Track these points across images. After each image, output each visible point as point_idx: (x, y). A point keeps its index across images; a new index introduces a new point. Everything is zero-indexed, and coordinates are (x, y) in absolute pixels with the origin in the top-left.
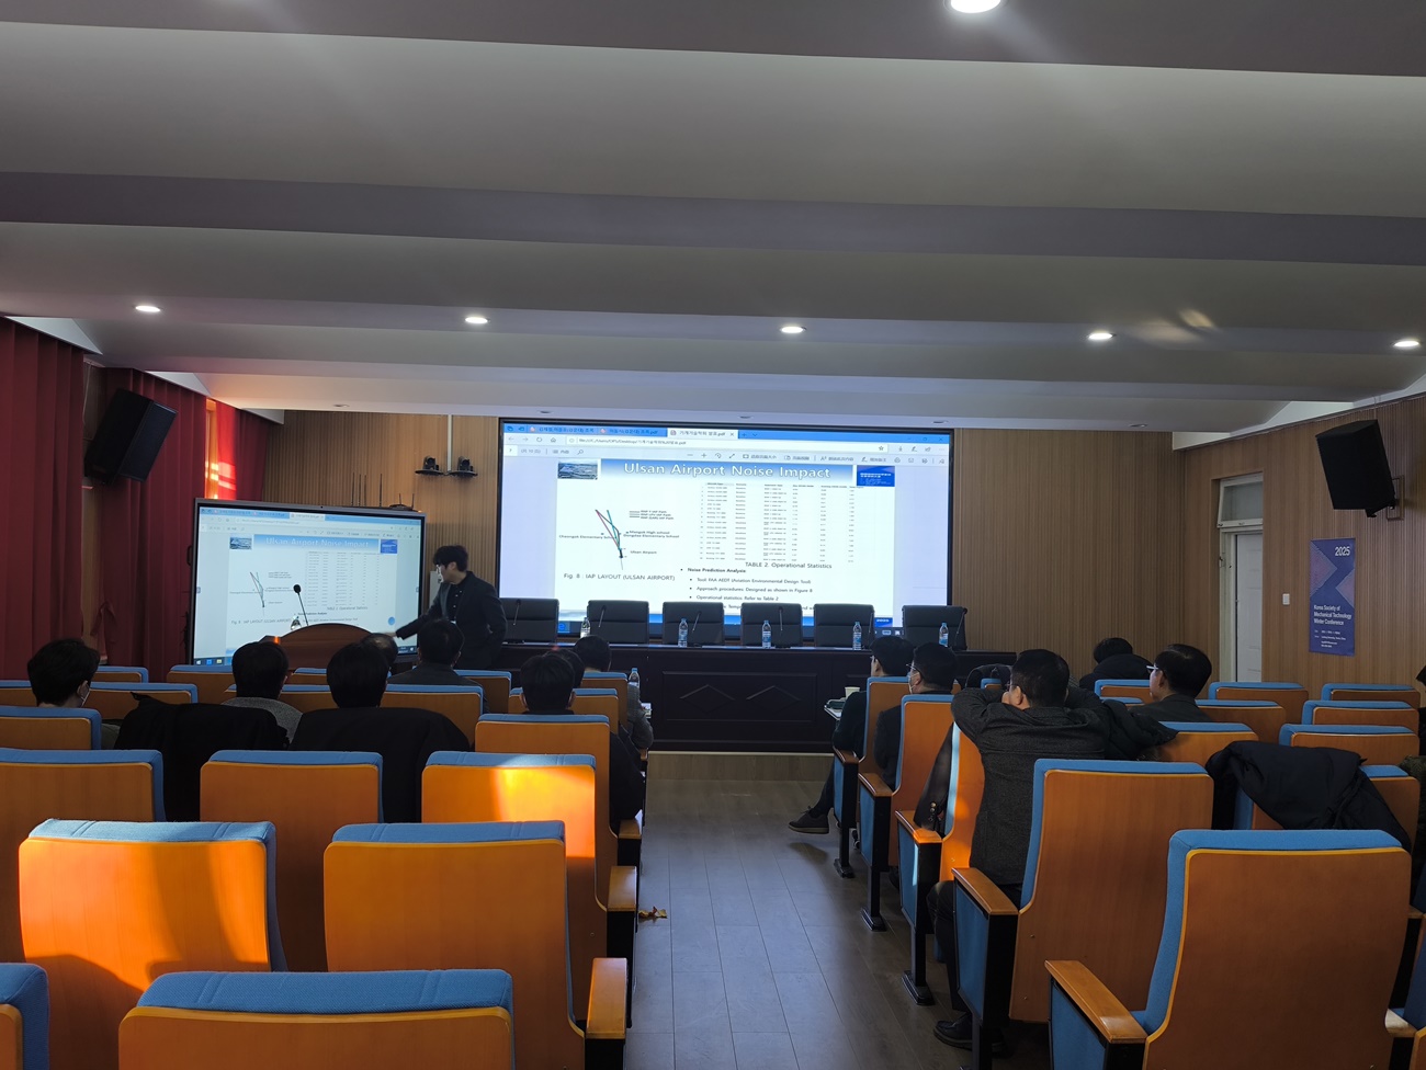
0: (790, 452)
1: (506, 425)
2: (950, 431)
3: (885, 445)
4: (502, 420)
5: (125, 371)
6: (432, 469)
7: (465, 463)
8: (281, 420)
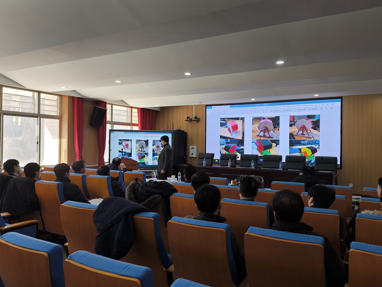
0: (285, 108)
1: (207, 107)
2: (341, 98)
3: (317, 104)
5: (99, 101)
6: (188, 119)
7: (195, 118)
8: (159, 110)
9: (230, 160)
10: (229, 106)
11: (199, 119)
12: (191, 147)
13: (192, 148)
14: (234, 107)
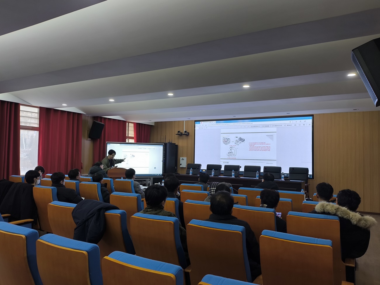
0: (264, 124)
1: (196, 122)
2: (312, 115)
3: (291, 121)
4: (195, 121)
5: (98, 117)
6: (179, 133)
7: (185, 132)
8: (153, 125)
9: (213, 170)
10: (215, 121)
11: (189, 133)
12: (181, 158)
13: (183, 159)
14: (219, 123)
